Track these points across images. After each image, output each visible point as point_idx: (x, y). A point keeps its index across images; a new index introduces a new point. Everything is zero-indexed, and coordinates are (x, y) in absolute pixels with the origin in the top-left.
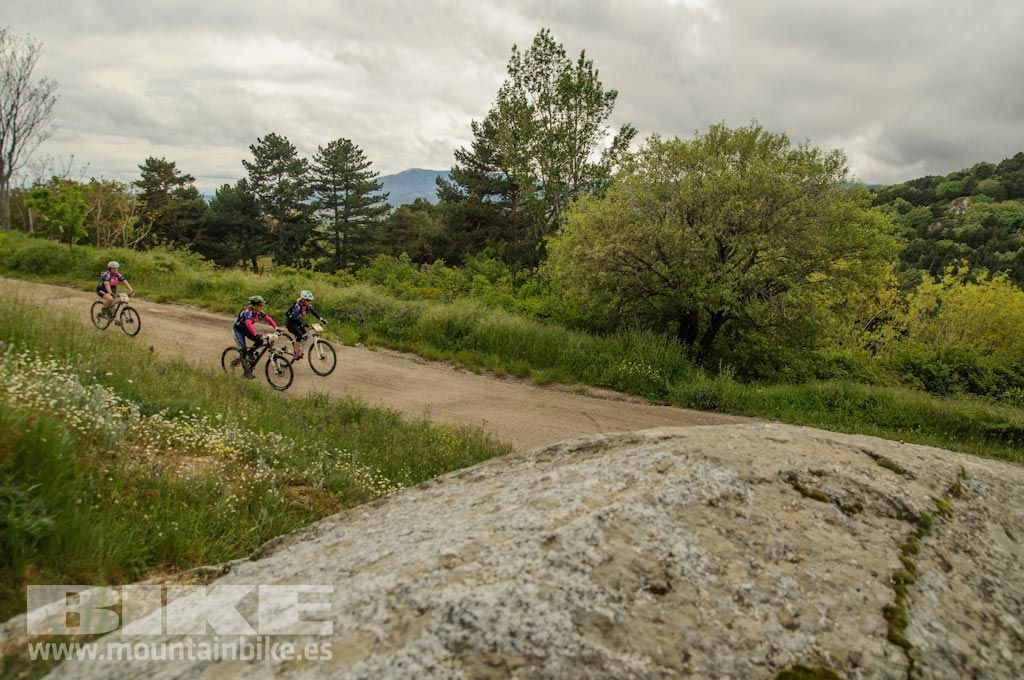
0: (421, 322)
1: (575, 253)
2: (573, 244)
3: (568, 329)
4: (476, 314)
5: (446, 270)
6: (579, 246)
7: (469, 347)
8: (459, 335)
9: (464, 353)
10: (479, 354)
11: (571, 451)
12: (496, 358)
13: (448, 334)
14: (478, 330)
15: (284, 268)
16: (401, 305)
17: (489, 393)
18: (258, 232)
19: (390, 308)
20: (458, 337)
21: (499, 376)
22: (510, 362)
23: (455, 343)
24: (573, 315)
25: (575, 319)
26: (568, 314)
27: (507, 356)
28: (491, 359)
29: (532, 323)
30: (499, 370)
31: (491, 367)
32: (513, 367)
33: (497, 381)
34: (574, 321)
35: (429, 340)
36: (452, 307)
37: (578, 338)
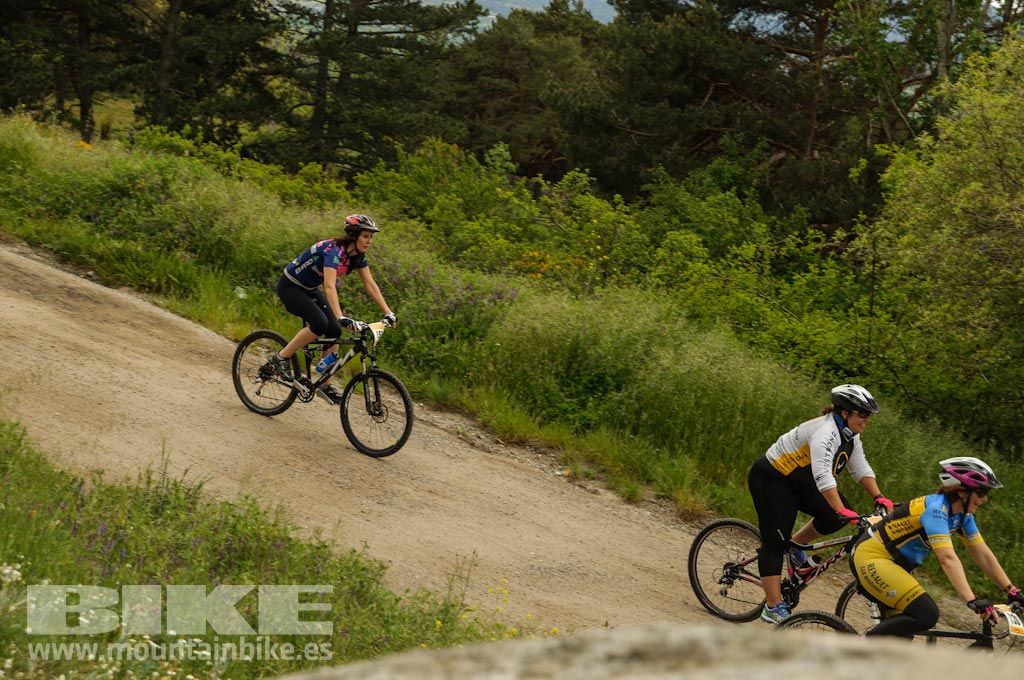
0: (501, 332)
1: (960, 202)
2: (961, 177)
4: (652, 337)
5: (593, 203)
6: (975, 186)
7: (616, 423)
8: (598, 385)
9: (603, 440)
10: (640, 448)
11: (611, 658)
12: (688, 465)
13: (565, 379)
14: (651, 380)
15: (160, 134)
16: (454, 279)
17: (651, 561)
18: (105, 27)
19: (422, 285)
20: (591, 389)
21: (690, 518)
22: (724, 484)
23: (583, 405)
24: (929, 381)
25: (933, 393)
26: (916, 377)
27: (722, 465)
28: (673, 465)
29: (807, 385)
30: (691, 499)
31: (671, 489)
32: (733, 500)
33: (679, 529)
34: (931, 398)
35: (511, 387)
36: (589, 307)
37: (932, 448)
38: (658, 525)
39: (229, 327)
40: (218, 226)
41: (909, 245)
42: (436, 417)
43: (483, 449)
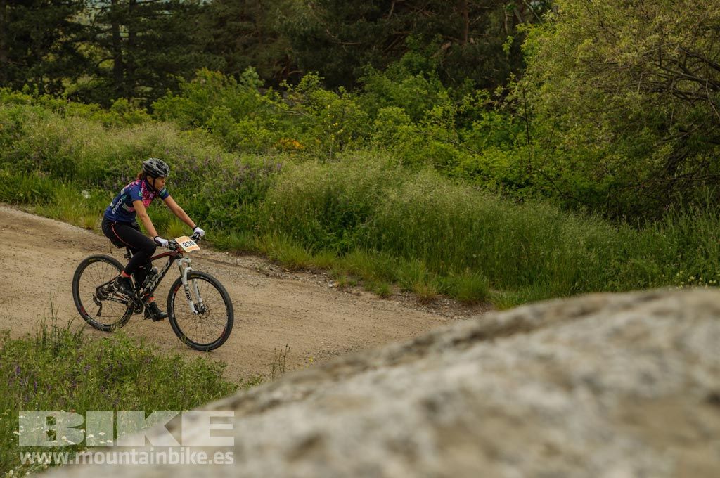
0: (275, 194)
1: (579, 54)
2: (577, 37)
3: (566, 208)
4: (380, 180)
5: (324, 95)
6: (588, 42)
7: (365, 244)
8: (348, 220)
9: (358, 257)
10: (385, 260)
12: (419, 266)
13: (326, 219)
14: (384, 211)
15: (7, 93)
16: (236, 163)
19: (214, 169)
20: (344, 224)
21: (427, 302)
22: (446, 275)
23: (340, 236)
24: (575, 182)
25: (579, 190)
26: (566, 181)
27: (443, 262)
28: (409, 267)
29: (492, 198)
30: (425, 289)
31: (410, 284)
32: (454, 285)
33: (420, 310)
34: (578, 193)
35: (288, 231)
36: (334, 167)
37: (584, 227)
38: (406, 310)
39: (82, 220)
40: (62, 149)
41: (548, 91)
42: (239, 260)
43: (275, 276)
